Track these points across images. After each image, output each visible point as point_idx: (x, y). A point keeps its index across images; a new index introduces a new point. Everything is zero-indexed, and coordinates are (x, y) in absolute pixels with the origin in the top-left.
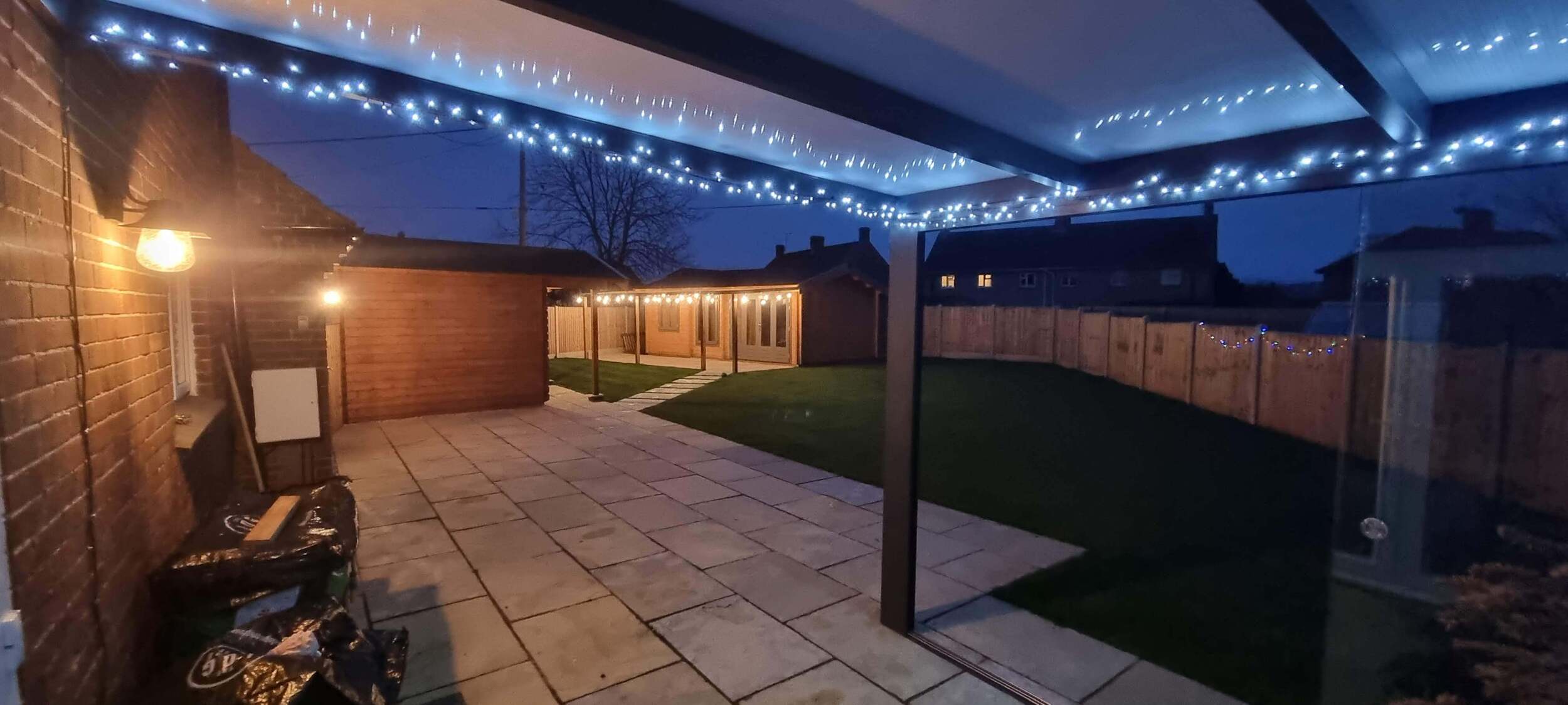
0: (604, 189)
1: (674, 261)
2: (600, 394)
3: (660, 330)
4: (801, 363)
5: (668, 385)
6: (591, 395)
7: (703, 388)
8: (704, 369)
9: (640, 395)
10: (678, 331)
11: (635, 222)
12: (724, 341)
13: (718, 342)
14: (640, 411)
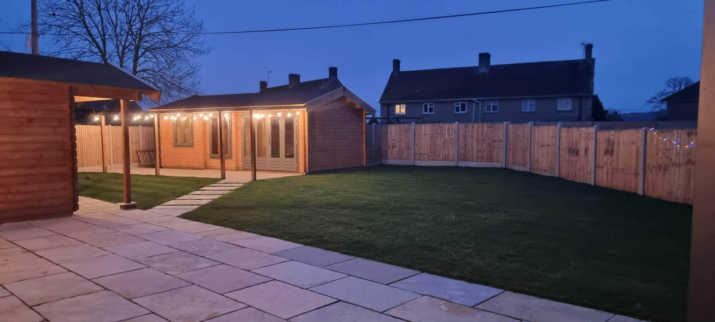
0: (113, 23)
1: (180, 89)
2: (132, 202)
3: (175, 146)
4: (307, 172)
5: (198, 192)
6: (123, 204)
7: (229, 194)
8: (223, 178)
9: (172, 202)
10: (192, 146)
11: (143, 54)
12: (237, 154)
13: (231, 155)
14: (179, 217)
